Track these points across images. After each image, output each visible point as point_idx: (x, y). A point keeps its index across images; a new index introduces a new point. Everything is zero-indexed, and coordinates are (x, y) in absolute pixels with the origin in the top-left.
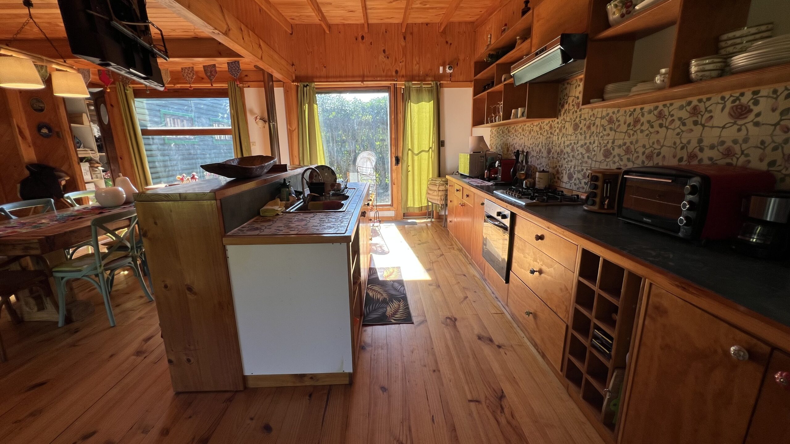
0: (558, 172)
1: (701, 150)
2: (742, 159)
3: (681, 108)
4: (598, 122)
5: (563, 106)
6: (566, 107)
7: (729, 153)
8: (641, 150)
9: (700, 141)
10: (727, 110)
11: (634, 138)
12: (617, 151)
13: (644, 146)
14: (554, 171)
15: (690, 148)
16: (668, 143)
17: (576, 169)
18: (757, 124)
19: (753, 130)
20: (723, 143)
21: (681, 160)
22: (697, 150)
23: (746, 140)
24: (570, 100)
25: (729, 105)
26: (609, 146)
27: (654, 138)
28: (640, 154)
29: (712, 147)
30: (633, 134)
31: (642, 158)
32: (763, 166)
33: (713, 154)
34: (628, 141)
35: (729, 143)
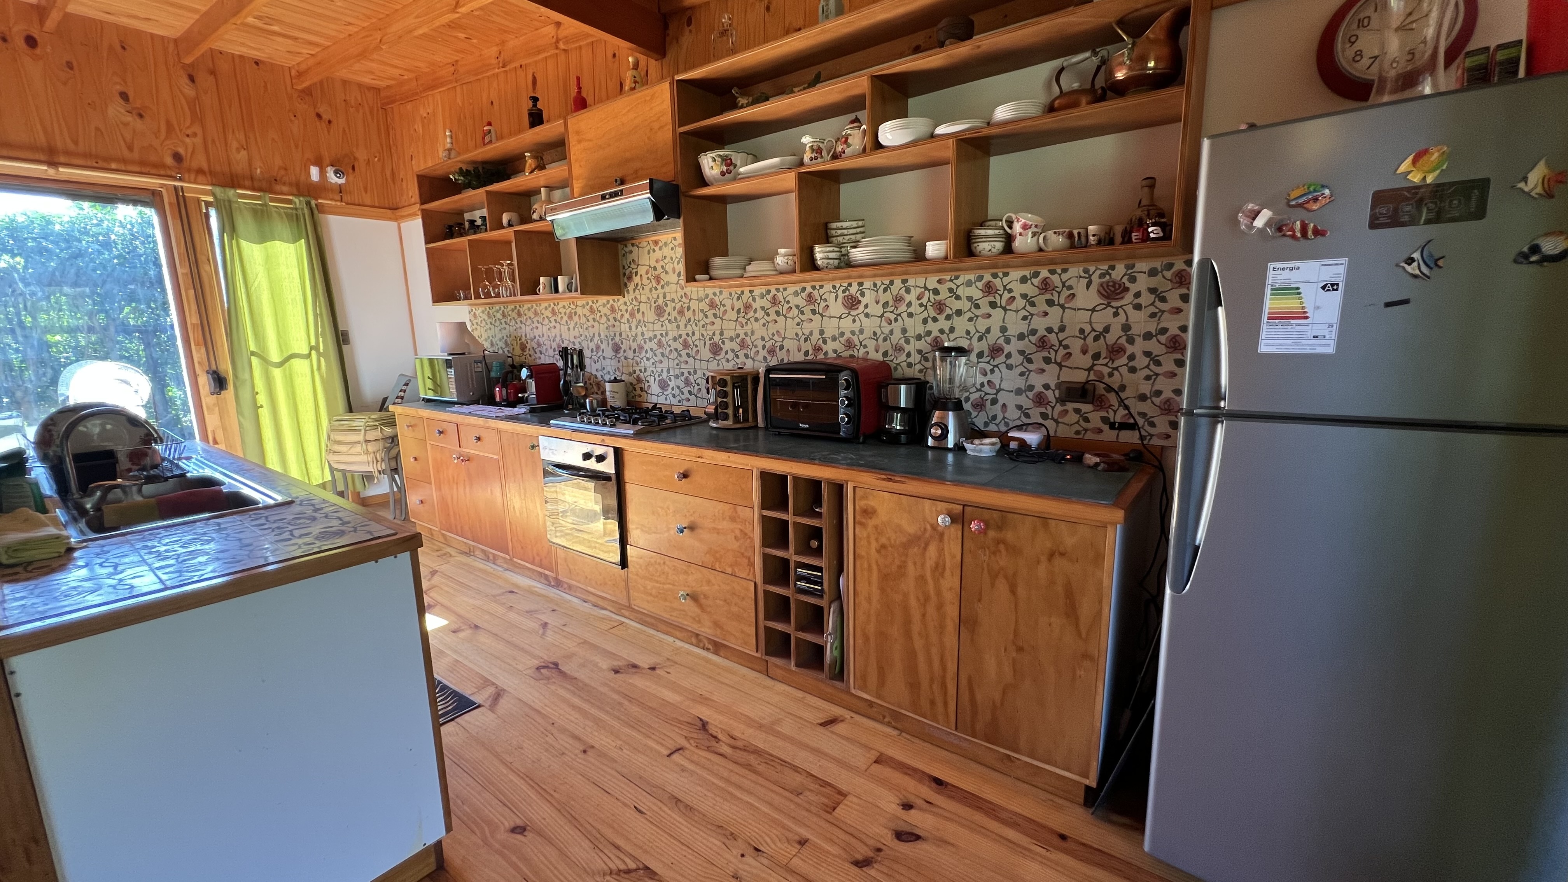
0: (639, 380)
1: (825, 342)
2: (862, 350)
3: (796, 294)
4: (694, 305)
5: (630, 278)
6: (636, 279)
7: (849, 344)
8: (760, 343)
9: (822, 332)
10: (840, 300)
11: (748, 328)
12: (728, 346)
13: (763, 339)
14: (631, 379)
15: (813, 340)
16: (790, 334)
17: (672, 373)
18: (867, 315)
19: (865, 322)
20: (842, 334)
21: (806, 353)
22: (820, 342)
23: (861, 331)
24: (642, 270)
25: (841, 295)
26: (717, 338)
27: (772, 328)
28: (760, 348)
29: (834, 339)
30: (746, 323)
31: (762, 353)
32: (879, 357)
33: (836, 346)
34: (741, 332)
35: (848, 335)
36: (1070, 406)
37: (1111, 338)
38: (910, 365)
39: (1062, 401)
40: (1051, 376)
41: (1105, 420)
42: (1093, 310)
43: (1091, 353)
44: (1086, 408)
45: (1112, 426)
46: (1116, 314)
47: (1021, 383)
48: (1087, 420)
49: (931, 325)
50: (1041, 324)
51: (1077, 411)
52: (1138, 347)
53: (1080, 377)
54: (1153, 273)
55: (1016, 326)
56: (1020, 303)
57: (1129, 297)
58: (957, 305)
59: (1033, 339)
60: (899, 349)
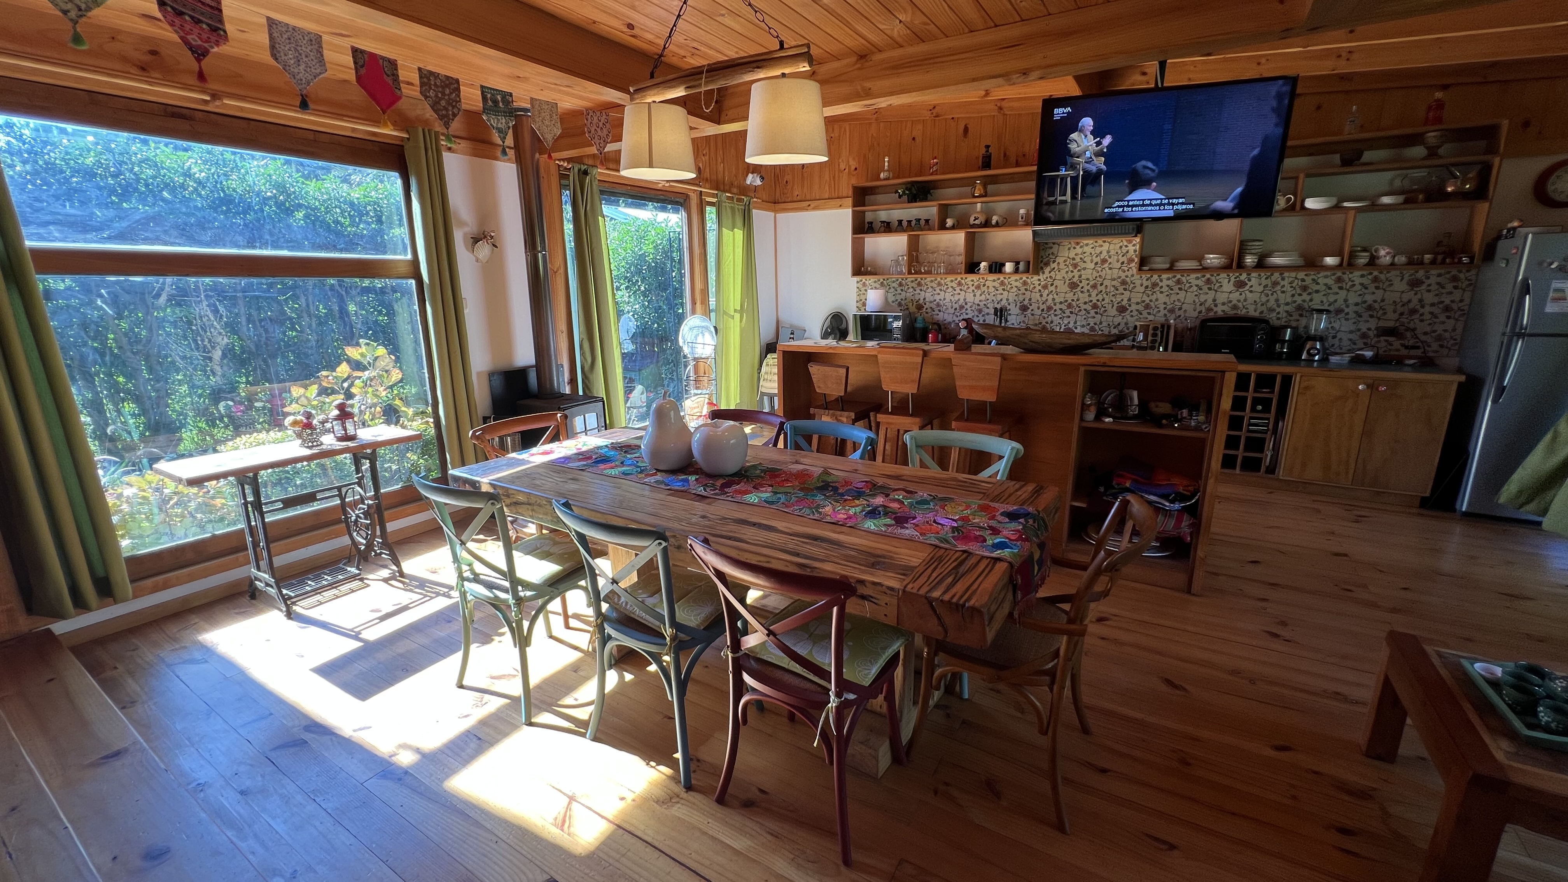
1: (1216, 306)
2: (1244, 310)
5: (1047, 264)
7: (1235, 307)
8: (1162, 306)
9: (1214, 300)
10: (1232, 282)
11: (1154, 298)
13: (1165, 303)
15: (1207, 305)
16: (1189, 301)
18: (1251, 292)
19: (1249, 295)
20: (1231, 302)
22: (1212, 306)
23: (1245, 300)
24: (1060, 260)
25: (1233, 279)
26: (1124, 303)
27: (1174, 298)
28: (1162, 309)
29: (1224, 304)
31: (1163, 312)
33: (1225, 308)
34: (1147, 299)
35: (1235, 302)
36: (1382, 338)
37: (1411, 306)
38: (1278, 319)
39: (1378, 336)
40: (1373, 324)
41: (1402, 345)
42: (1403, 292)
43: (1399, 312)
44: (1391, 339)
45: (1407, 347)
46: (1416, 294)
47: (1353, 328)
48: (1391, 345)
49: (1297, 298)
50: (1369, 298)
51: (1386, 341)
52: (1427, 309)
53: (1391, 324)
54: (1439, 275)
55: (1353, 298)
56: (1358, 287)
57: (1424, 287)
58: (1317, 287)
59: (1364, 305)
60: (1271, 310)
